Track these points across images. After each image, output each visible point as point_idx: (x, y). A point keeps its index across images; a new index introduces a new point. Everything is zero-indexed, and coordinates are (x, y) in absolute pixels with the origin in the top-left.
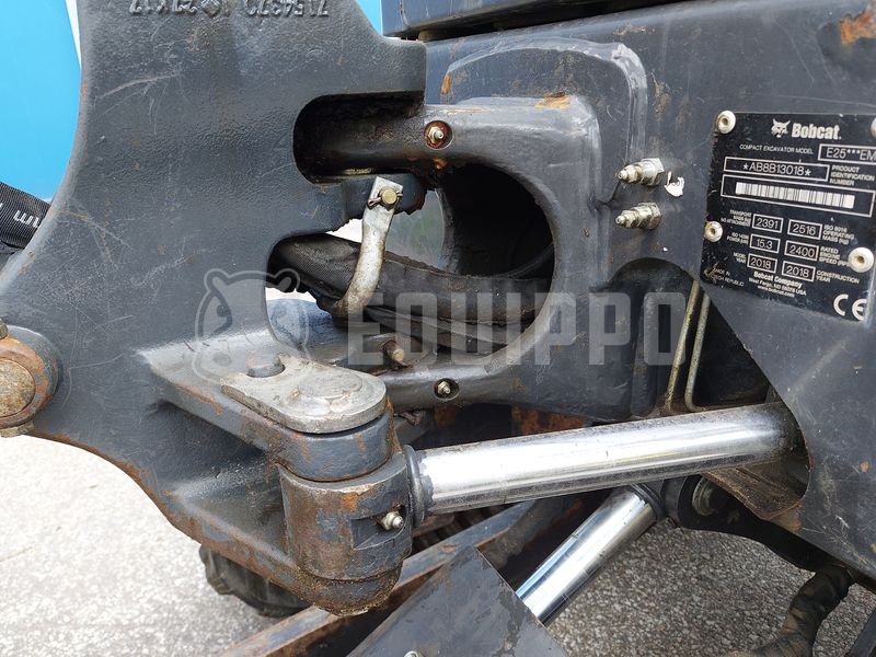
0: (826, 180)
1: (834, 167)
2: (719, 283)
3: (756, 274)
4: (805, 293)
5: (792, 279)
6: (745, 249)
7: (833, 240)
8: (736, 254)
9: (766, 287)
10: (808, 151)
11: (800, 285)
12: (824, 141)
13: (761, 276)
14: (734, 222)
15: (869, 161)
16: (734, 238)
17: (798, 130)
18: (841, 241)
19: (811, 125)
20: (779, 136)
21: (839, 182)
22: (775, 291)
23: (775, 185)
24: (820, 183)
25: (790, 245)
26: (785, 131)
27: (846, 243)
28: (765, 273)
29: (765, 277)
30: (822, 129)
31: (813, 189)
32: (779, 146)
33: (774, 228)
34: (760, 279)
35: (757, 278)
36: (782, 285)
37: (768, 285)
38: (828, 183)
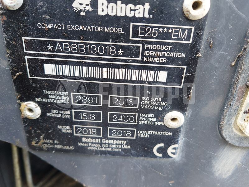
0: (140, 59)
1: (146, 46)
2: (49, 150)
3: (84, 140)
4: (129, 147)
5: (117, 139)
6: (68, 122)
7: (150, 107)
8: (60, 127)
9: (97, 148)
10: (118, 30)
11: (125, 142)
12: (134, 19)
13: (88, 140)
14: (51, 101)
15: (181, 39)
16: (54, 113)
17: (104, 7)
18: (157, 108)
19: (119, 2)
20: (82, 14)
21: (152, 60)
22: (104, 149)
23: (88, 65)
24: (134, 61)
25: (111, 115)
26: (89, 8)
27: (161, 108)
28: (92, 138)
29: (93, 141)
30: (132, 6)
31: (128, 67)
32: (85, 24)
33: (94, 103)
34: (89, 143)
35: (85, 143)
36: (109, 144)
37: (97, 146)
38: (142, 61)
